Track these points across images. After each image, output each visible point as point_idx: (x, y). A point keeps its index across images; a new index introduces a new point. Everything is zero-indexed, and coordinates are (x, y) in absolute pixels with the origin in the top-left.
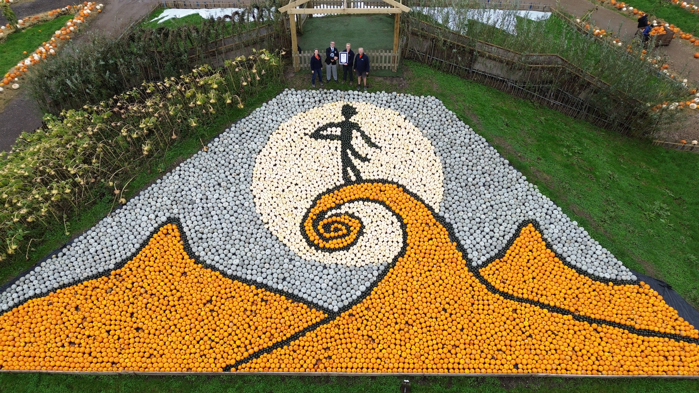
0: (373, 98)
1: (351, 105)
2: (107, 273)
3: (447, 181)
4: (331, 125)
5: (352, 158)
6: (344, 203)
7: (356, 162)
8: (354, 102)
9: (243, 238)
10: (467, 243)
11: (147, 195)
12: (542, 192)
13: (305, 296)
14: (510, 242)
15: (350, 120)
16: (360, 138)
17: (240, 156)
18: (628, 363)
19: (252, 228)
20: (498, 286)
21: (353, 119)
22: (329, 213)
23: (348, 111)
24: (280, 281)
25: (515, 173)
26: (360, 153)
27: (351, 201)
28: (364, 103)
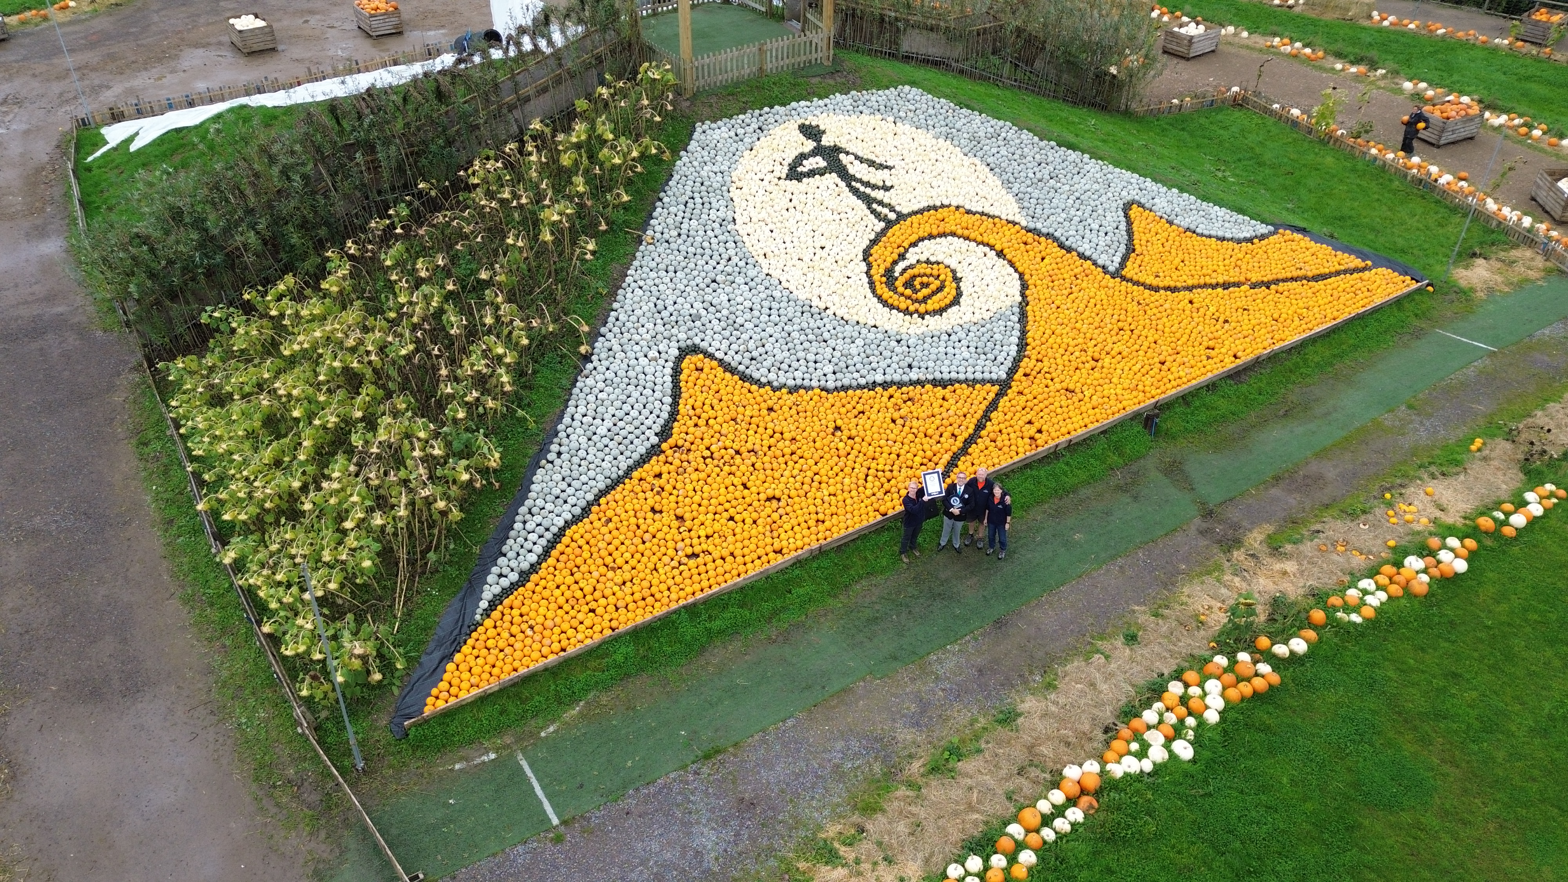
0: (831, 107)
1: (807, 123)
2: (654, 451)
3: (1007, 184)
4: (803, 156)
5: (868, 191)
6: (906, 251)
7: (878, 194)
8: (810, 118)
9: (811, 337)
10: (1085, 248)
11: (616, 330)
12: (1116, 166)
13: (954, 375)
14: (1130, 233)
15: (823, 143)
16: (857, 162)
17: (709, 233)
18: (1328, 311)
19: (812, 321)
20: (1155, 282)
21: (826, 141)
22: (898, 269)
23: (811, 132)
24: (907, 370)
25: (1073, 155)
26: (873, 181)
27: (914, 244)
28: (825, 114)
